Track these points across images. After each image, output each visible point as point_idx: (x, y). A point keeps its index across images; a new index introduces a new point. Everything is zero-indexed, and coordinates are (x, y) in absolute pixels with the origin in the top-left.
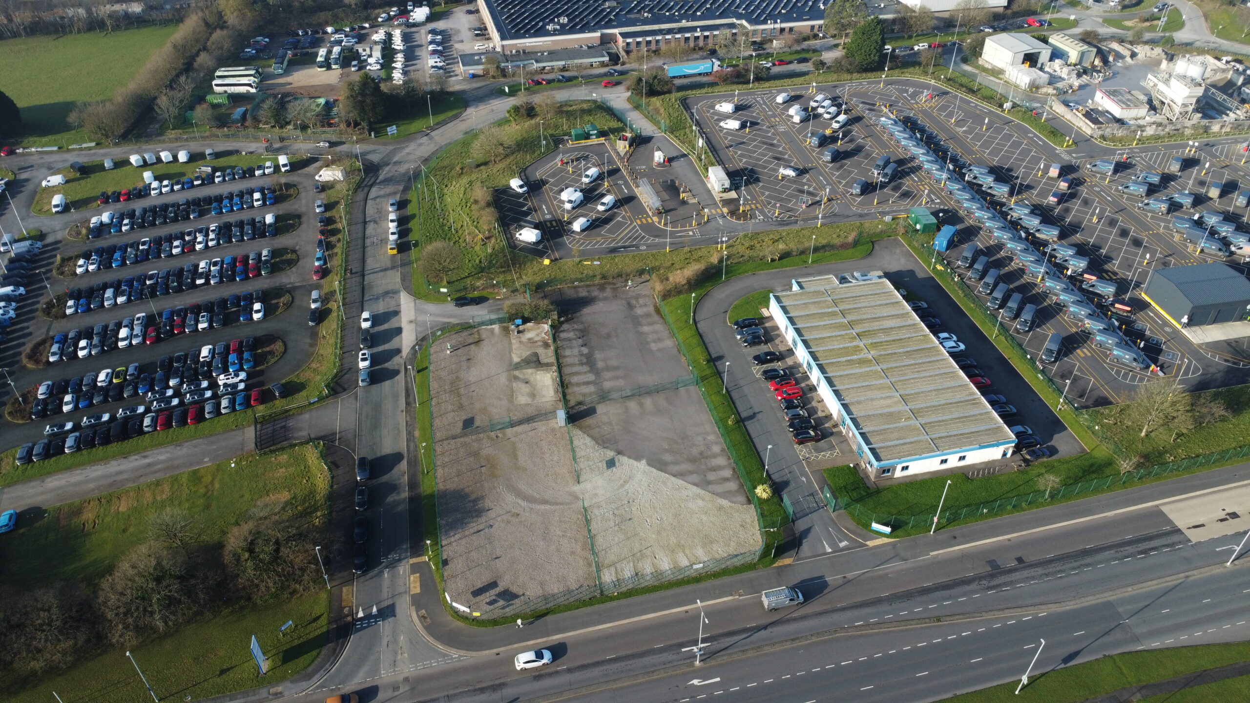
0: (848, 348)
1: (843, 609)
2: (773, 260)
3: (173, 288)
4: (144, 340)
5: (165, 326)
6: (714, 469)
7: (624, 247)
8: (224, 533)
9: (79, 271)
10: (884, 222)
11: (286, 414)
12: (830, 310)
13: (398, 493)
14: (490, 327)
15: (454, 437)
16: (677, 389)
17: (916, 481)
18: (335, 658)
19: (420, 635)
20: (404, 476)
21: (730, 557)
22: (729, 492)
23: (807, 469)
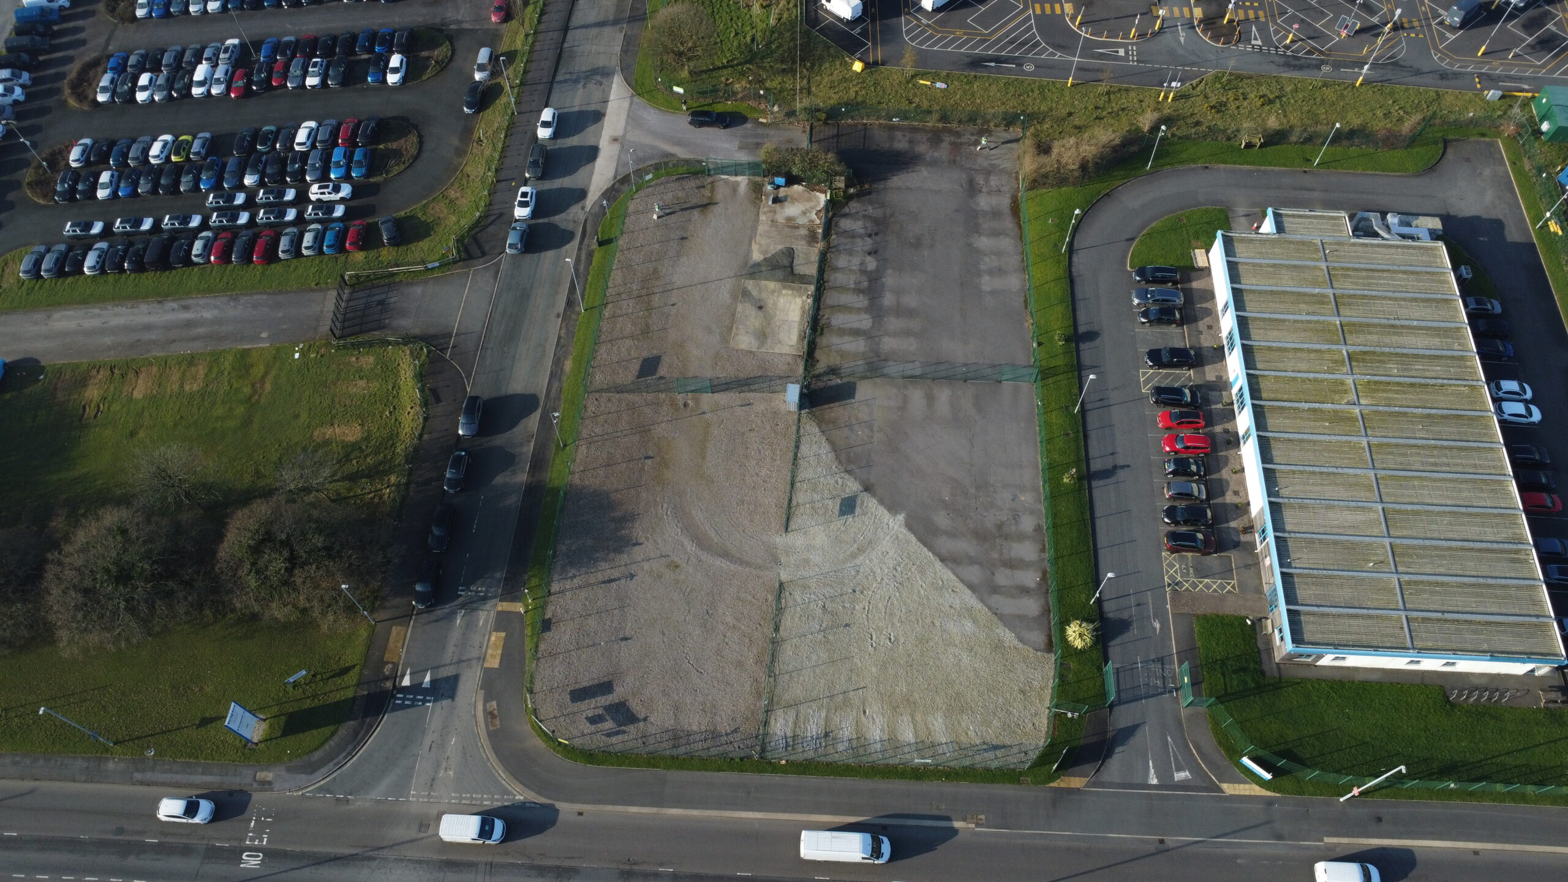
0: (1323, 381)
2: (1249, 145)
4: (228, 89)
5: (260, 71)
6: (1012, 564)
7: (997, 60)
10: (1483, 99)
11: (390, 282)
12: (1317, 290)
13: (514, 472)
14: (732, 179)
15: (620, 389)
16: (1000, 382)
17: (1353, 682)
18: (355, 748)
19: (480, 744)
20: (529, 441)
21: (985, 747)
22: (1022, 618)
23: (1168, 606)
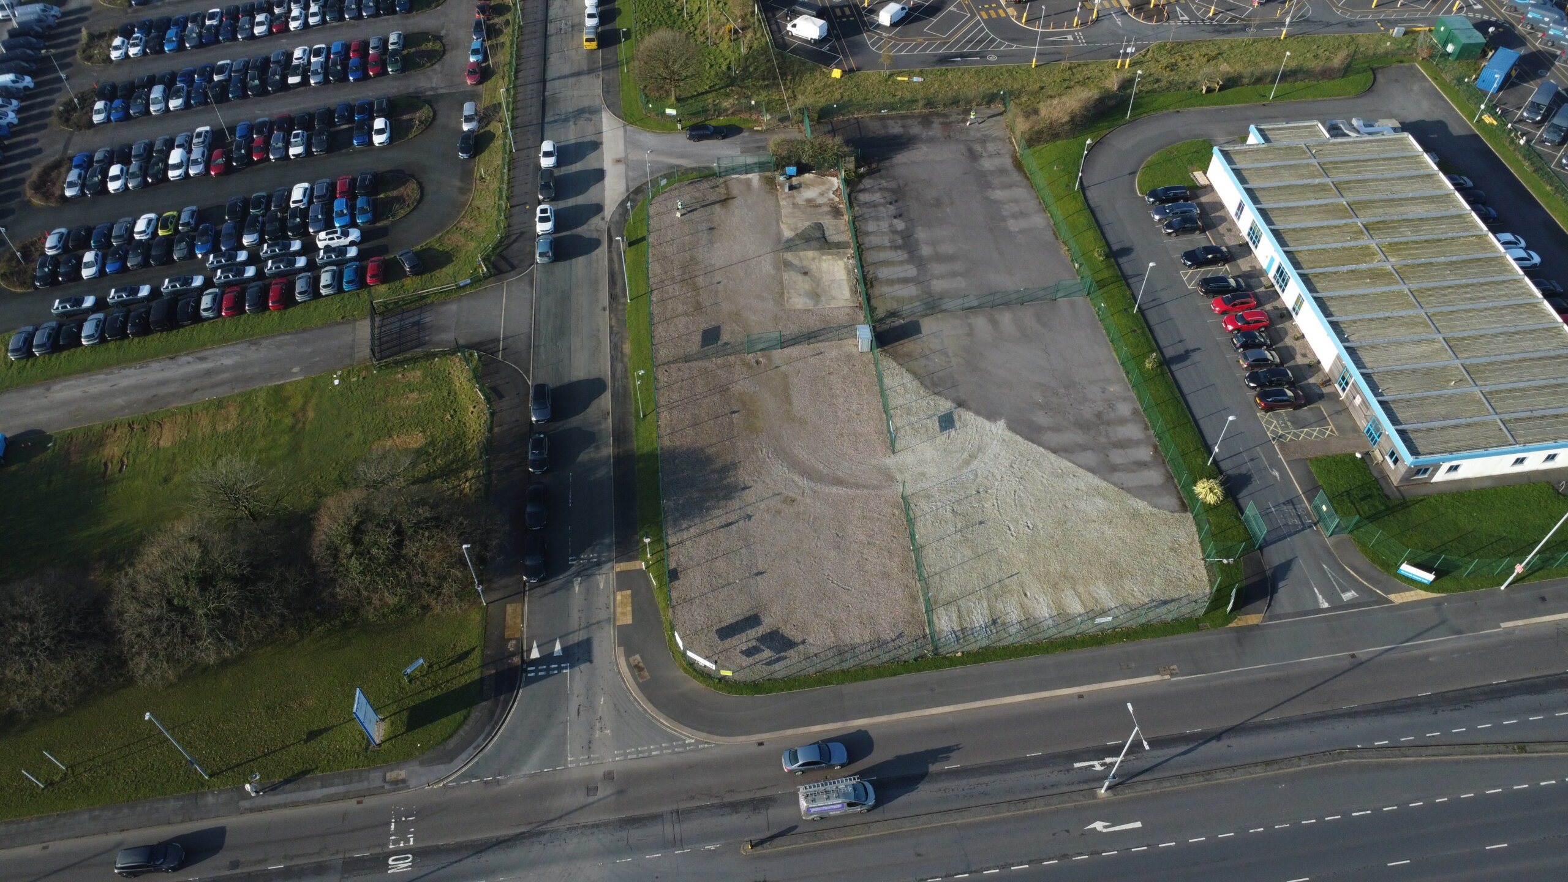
0: (1350, 248)
1: (1352, 714)
2: (1210, 90)
3: (252, 89)
4: (207, 168)
5: (239, 148)
6: (1123, 445)
7: (961, 55)
8: (320, 495)
9: (115, 55)
10: (1390, 37)
11: (421, 303)
12: (1317, 181)
13: (598, 448)
14: (744, 177)
15: (687, 359)
16: (1055, 300)
17: (1470, 491)
18: (494, 728)
19: (632, 699)
20: (606, 419)
21: (1154, 604)
22: (1149, 487)
23: (1280, 456)
